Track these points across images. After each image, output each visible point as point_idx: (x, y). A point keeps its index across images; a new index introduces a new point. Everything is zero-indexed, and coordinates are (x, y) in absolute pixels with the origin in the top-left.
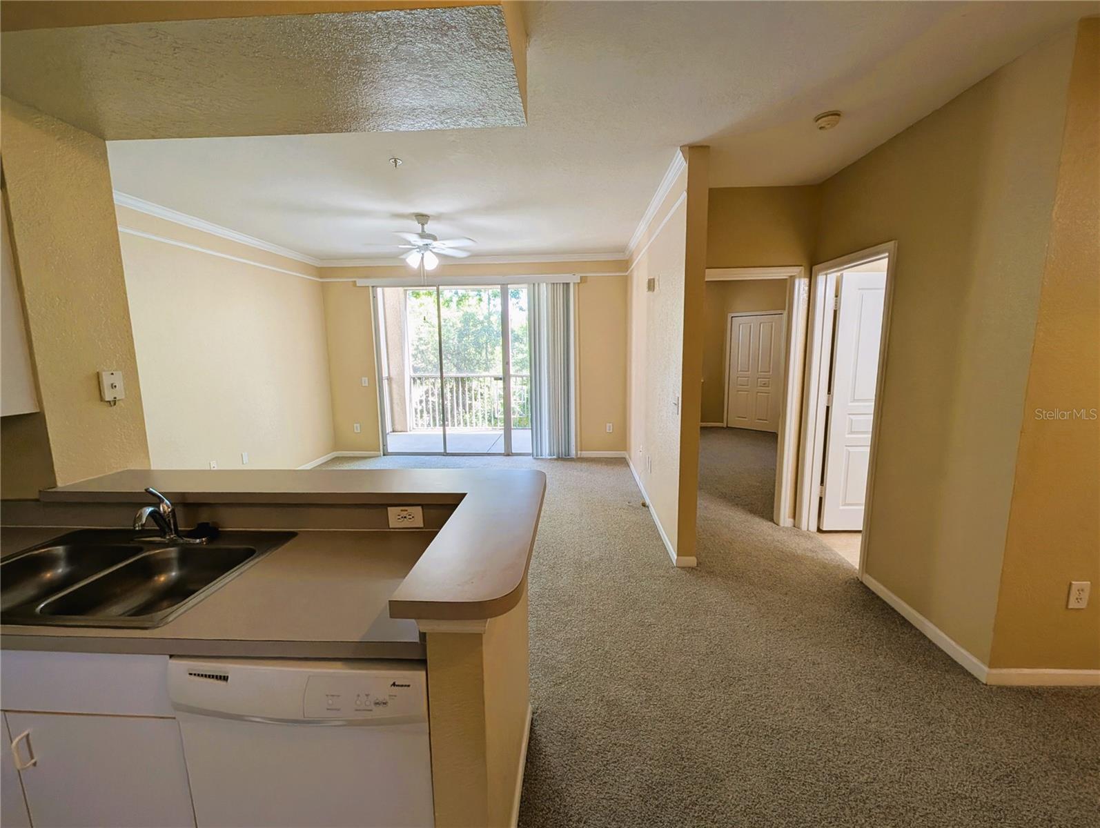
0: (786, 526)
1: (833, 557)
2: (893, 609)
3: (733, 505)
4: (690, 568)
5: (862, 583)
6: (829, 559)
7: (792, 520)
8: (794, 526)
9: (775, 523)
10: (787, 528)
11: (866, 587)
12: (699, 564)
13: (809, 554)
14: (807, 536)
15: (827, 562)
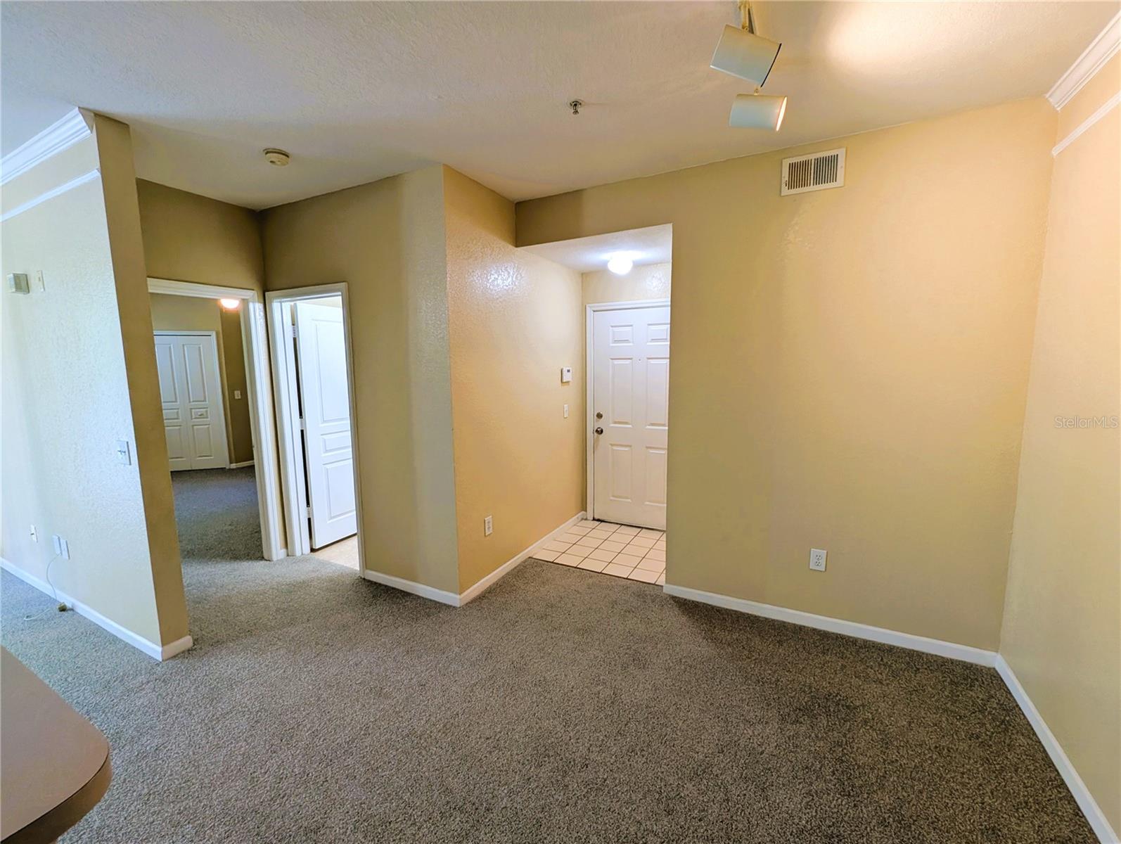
0: (279, 558)
1: (334, 568)
2: (393, 588)
3: (210, 559)
4: (183, 652)
5: (364, 579)
6: (331, 571)
7: (284, 551)
8: (288, 555)
9: (266, 560)
10: (281, 560)
11: (369, 581)
12: (195, 641)
13: (314, 575)
14: (304, 559)
15: (330, 575)
